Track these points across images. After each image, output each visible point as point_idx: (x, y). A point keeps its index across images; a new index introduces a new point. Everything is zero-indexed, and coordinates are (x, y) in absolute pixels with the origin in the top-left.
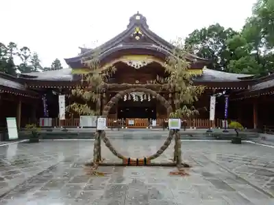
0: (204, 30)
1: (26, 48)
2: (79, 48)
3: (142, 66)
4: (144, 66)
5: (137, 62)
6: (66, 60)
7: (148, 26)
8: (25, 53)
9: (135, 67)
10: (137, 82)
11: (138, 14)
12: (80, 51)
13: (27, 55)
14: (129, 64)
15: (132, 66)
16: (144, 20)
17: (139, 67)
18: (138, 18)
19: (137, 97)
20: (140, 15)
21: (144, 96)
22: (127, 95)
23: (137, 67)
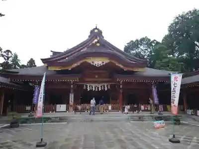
0: (137, 41)
1: (8, 51)
2: (51, 51)
3: (101, 65)
4: (103, 65)
5: (98, 62)
6: (42, 59)
7: (103, 37)
8: (8, 54)
10: (97, 76)
11: (96, 29)
12: (52, 54)
13: (9, 56)
14: (91, 63)
15: (94, 64)
16: (100, 32)
18: (96, 31)
19: (97, 88)
20: (98, 29)
21: (101, 87)
22: (90, 87)
23: (98, 65)
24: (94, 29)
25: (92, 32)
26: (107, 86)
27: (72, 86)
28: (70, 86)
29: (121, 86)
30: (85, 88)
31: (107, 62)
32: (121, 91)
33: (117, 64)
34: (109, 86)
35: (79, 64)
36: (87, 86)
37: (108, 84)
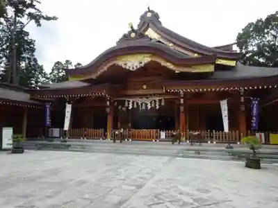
3: (139, 67)
4: (141, 68)
5: (133, 63)
7: (160, 23)
9: (131, 69)
10: (145, 87)
11: (149, 10)
14: (123, 66)
16: (156, 16)
18: (149, 15)
19: (144, 105)
20: (152, 12)
21: (151, 103)
22: (133, 103)
23: (133, 68)
24: (146, 13)
25: (143, 17)
26: (160, 101)
27: (108, 103)
28: (106, 102)
29: (182, 101)
30: (126, 105)
31: (146, 61)
32: (182, 109)
33: (163, 63)
34: (163, 101)
35: (105, 68)
36: (129, 102)
37: (160, 98)
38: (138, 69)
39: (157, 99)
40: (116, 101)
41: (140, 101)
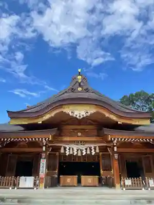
3: (85, 116)
5: (80, 112)
6: (8, 112)
9: (78, 117)
10: (79, 134)
11: (79, 75)
14: (71, 114)
15: (75, 116)
16: (85, 79)
17: (82, 117)
18: (79, 77)
19: (79, 151)
21: (86, 149)
22: (69, 149)
23: (80, 116)
26: (95, 148)
27: (44, 148)
28: (42, 147)
29: (115, 149)
30: (62, 149)
31: (95, 111)
32: (116, 156)
33: (107, 115)
34: (97, 148)
36: (65, 148)
37: (96, 145)
38: (83, 118)
39: (92, 146)
40: (51, 146)
41: (75, 147)
